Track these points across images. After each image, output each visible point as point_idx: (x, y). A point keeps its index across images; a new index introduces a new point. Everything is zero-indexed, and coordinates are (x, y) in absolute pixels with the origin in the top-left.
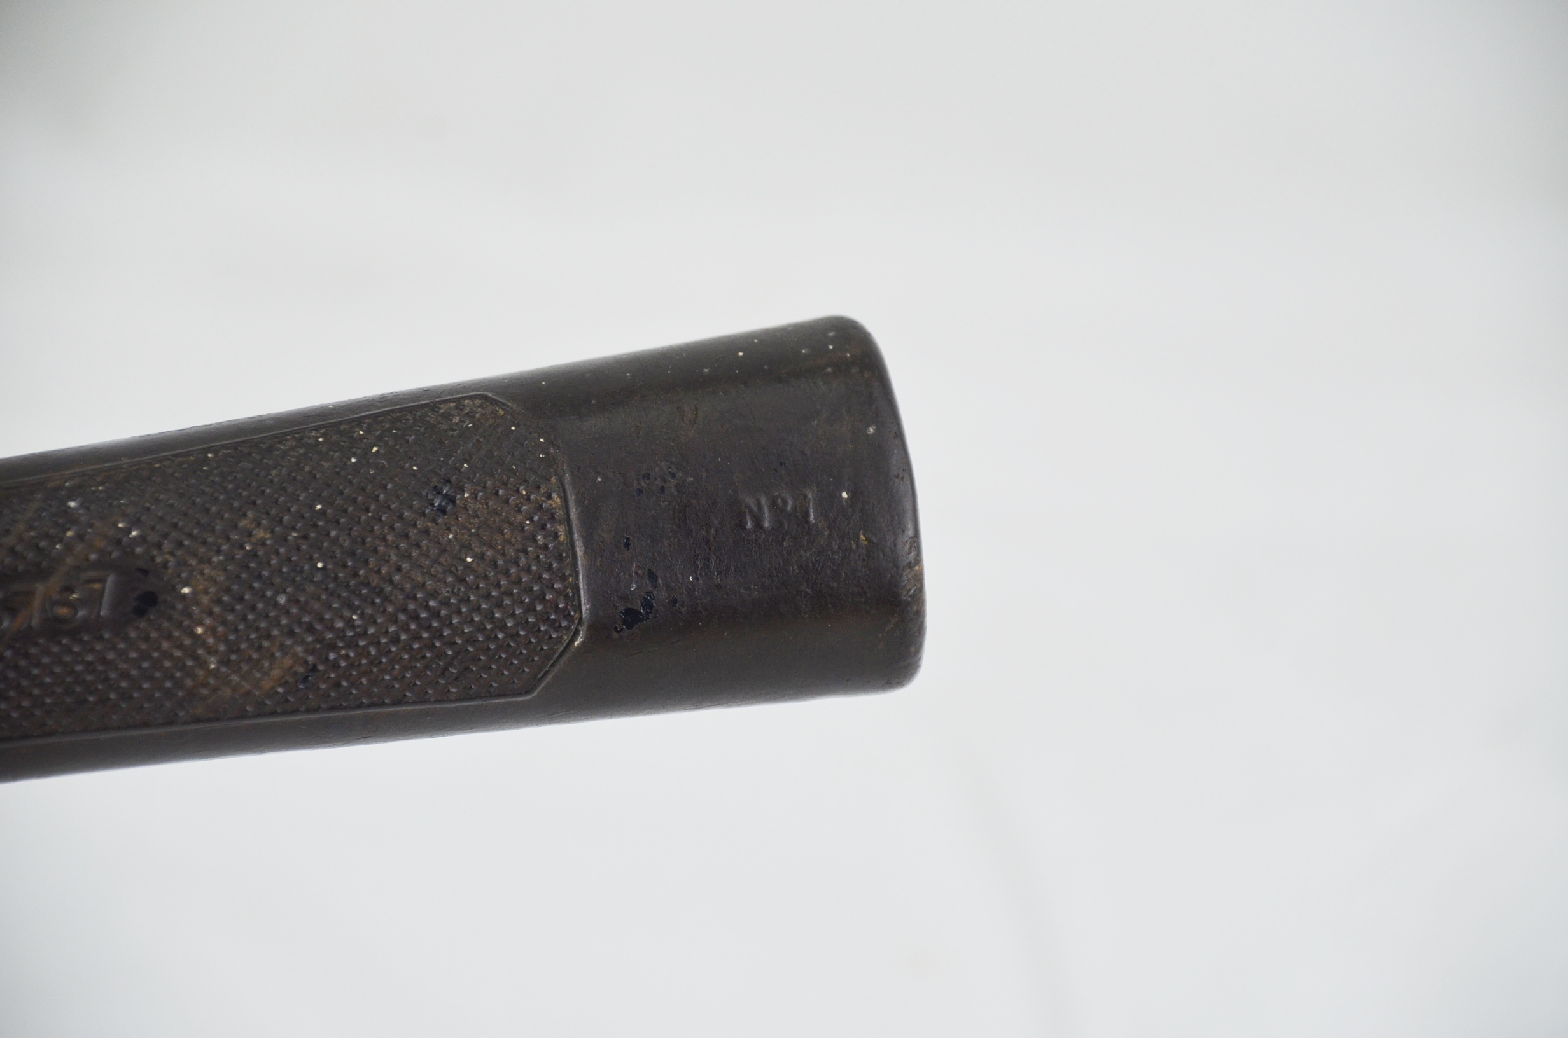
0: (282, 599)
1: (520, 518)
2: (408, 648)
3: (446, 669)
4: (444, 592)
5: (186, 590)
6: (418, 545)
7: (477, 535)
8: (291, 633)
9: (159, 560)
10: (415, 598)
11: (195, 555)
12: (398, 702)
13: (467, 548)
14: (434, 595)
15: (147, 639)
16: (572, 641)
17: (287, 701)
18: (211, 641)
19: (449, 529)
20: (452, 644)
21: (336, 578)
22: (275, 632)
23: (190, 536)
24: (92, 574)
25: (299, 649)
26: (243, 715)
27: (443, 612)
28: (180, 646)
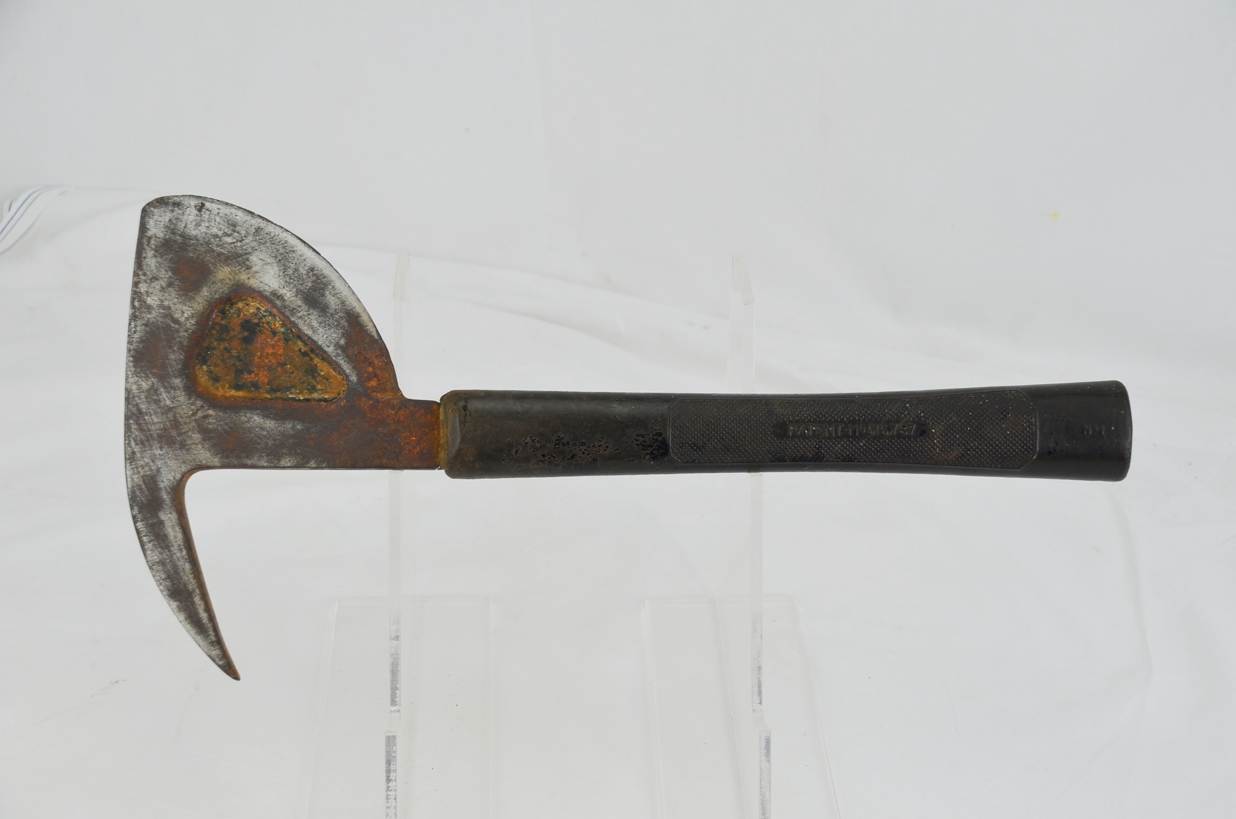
0: (958, 436)
1: (1023, 423)
2: (989, 453)
3: (998, 460)
4: (1000, 440)
5: (934, 431)
6: (995, 427)
7: (1011, 426)
8: (959, 445)
9: (927, 422)
10: (992, 440)
11: (937, 422)
12: (984, 467)
13: (1008, 429)
14: (997, 440)
15: (922, 442)
16: (1033, 457)
17: (955, 462)
18: (938, 444)
19: (1004, 424)
20: (1000, 454)
21: (972, 433)
22: (955, 444)
23: (936, 417)
24: (910, 423)
25: (960, 450)
26: (944, 464)
27: (999, 445)
28: (930, 445)
